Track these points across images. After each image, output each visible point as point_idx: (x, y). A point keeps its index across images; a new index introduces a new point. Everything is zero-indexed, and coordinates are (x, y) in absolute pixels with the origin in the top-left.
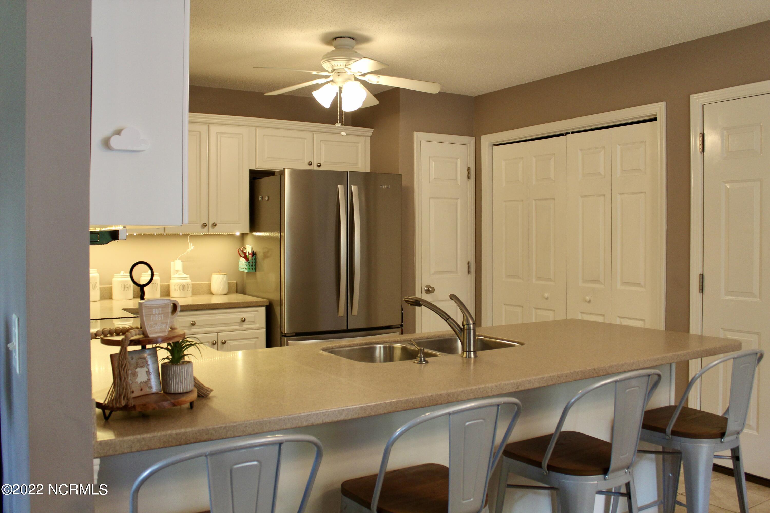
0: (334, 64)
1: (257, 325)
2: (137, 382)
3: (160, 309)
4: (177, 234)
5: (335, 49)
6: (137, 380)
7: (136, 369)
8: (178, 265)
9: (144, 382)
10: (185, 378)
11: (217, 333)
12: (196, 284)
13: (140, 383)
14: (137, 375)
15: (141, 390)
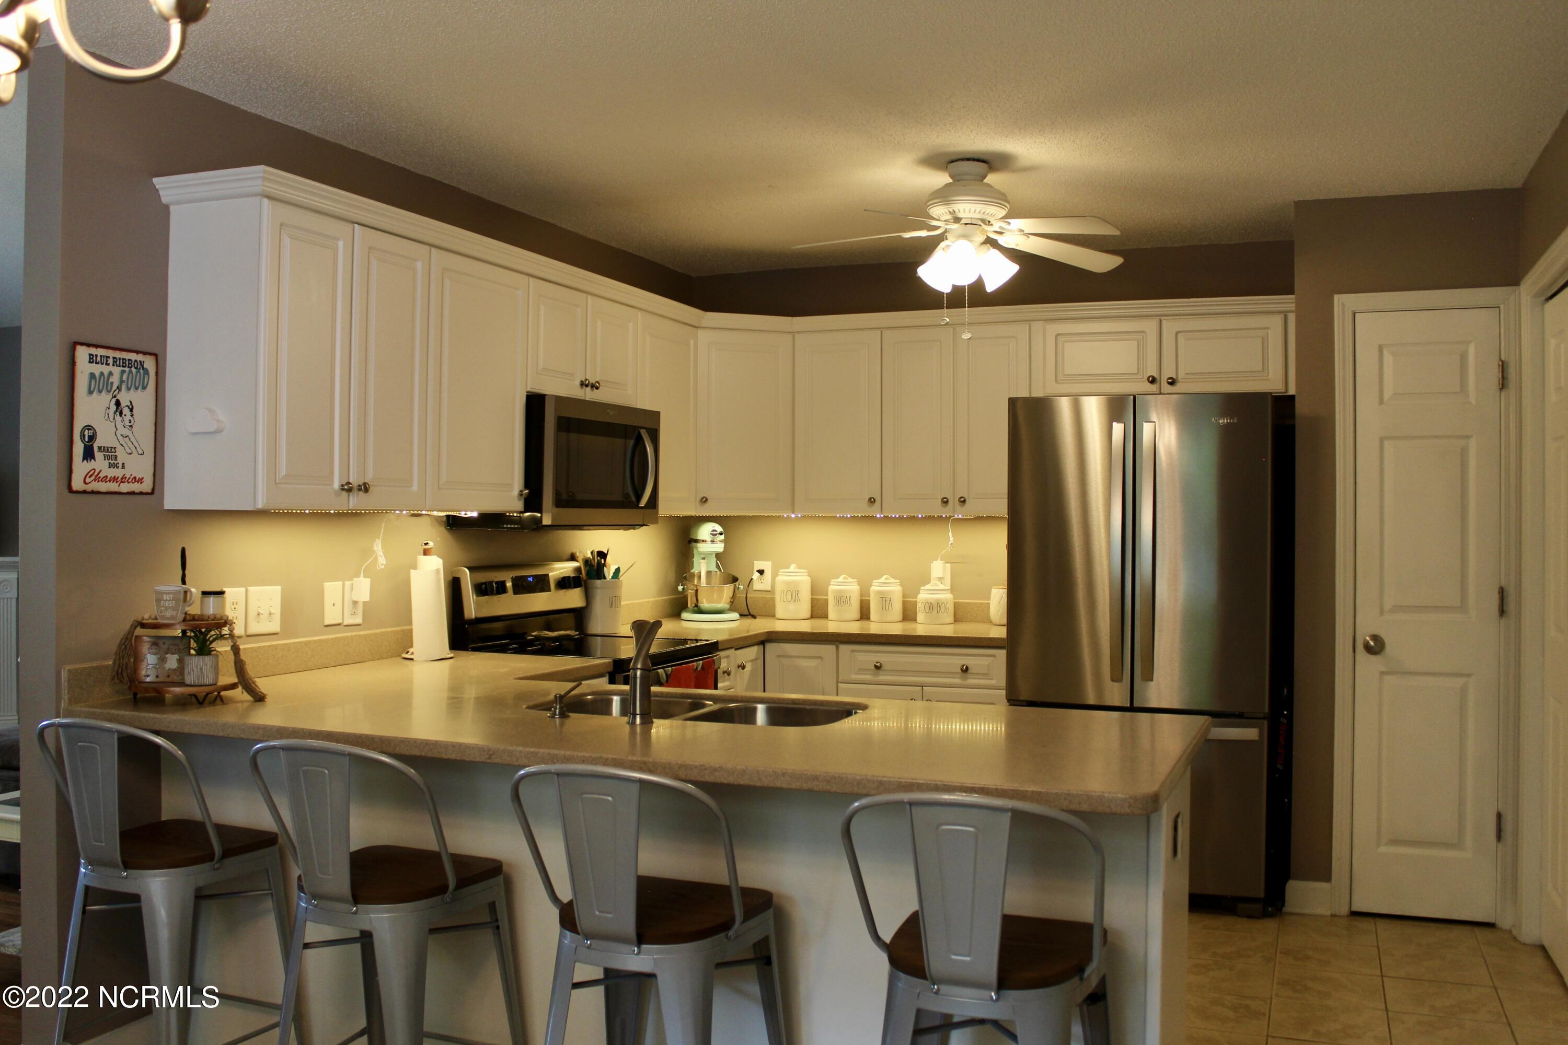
0: (959, 208)
1: (993, 682)
2: (164, 668)
3: (171, 596)
4: (873, 516)
5: (950, 180)
6: (165, 666)
7: (166, 654)
8: (939, 568)
9: (173, 669)
10: (192, 670)
11: (922, 687)
12: (972, 603)
13: (168, 670)
14: (166, 661)
15: (168, 676)
